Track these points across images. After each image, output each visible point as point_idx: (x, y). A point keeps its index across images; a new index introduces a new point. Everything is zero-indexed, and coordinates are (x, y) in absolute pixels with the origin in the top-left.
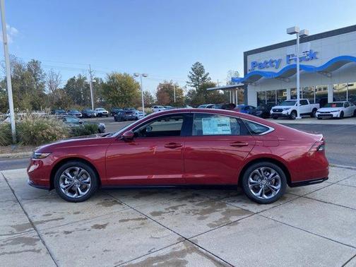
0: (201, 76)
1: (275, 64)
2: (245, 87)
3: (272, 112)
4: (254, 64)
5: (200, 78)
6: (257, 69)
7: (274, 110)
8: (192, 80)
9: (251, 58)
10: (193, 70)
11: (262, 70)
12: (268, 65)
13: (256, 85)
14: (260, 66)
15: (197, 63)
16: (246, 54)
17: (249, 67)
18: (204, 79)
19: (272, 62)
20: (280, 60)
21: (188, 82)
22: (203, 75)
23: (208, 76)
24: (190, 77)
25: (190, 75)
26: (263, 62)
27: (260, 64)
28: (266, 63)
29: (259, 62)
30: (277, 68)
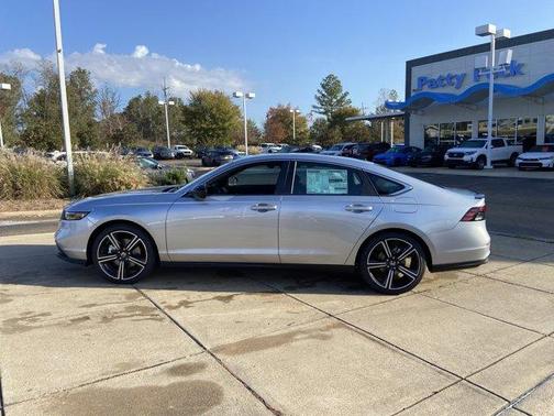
0: (336, 97)
1: (455, 81)
2: (406, 117)
3: (447, 157)
4: (422, 80)
5: (334, 100)
6: (426, 89)
7: (451, 155)
8: (322, 103)
9: (417, 72)
10: (323, 86)
11: (435, 91)
12: (445, 82)
13: (423, 114)
14: (433, 84)
15: (329, 77)
16: (410, 65)
17: (414, 85)
18: (340, 101)
19: (450, 77)
20: (463, 76)
21: (314, 107)
22: (339, 96)
23: (347, 98)
24: (319, 99)
25: (319, 95)
26: (436, 78)
27: (431, 81)
28: (441, 79)
29: (430, 78)
30: (458, 87)
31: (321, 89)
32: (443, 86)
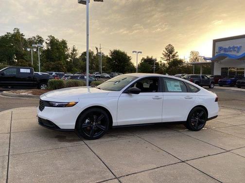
1: (236, 49)
2: (212, 64)
4: (221, 48)
5: (171, 55)
6: (222, 52)
8: (165, 56)
9: (218, 44)
10: (166, 49)
11: (227, 53)
13: (221, 63)
15: (169, 45)
16: (215, 42)
17: (217, 50)
18: (174, 56)
19: (234, 48)
20: (240, 47)
22: (173, 53)
23: (177, 54)
24: (164, 54)
25: (164, 53)
27: (225, 49)
28: (230, 48)
30: (238, 52)
31: (165, 50)
32: (231, 51)
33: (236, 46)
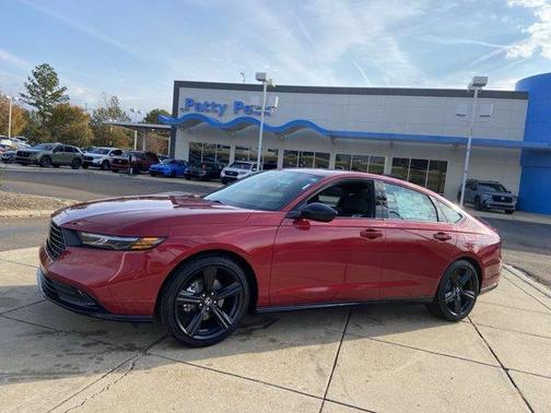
0: (51, 90)
1: (218, 109)
3: (223, 174)
4: (189, 102)
5: (49, 93)
7: (227, 173)
8: (31, 92)
9: (185, 93)
10: (35, 74)
12: (210, 108)
13: (189, 132)
14: (198, 106)
15: (44, 66)
16: (178, 85)
17: (182, 104)
18: (56, 96)
19: (214, 105)
20: (225, 106)
21: (23, 95)
22: (56, 89)
23: (65, 93)
24: (29, 87)
25: (29, 83)
26: (202, 102)
27: (198, 104)
28: (207, 105)
29: (196, 101)
30: (221, 115)
31: (32, 77)
32: (208, 111)
33: (217, 103)
